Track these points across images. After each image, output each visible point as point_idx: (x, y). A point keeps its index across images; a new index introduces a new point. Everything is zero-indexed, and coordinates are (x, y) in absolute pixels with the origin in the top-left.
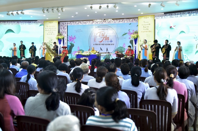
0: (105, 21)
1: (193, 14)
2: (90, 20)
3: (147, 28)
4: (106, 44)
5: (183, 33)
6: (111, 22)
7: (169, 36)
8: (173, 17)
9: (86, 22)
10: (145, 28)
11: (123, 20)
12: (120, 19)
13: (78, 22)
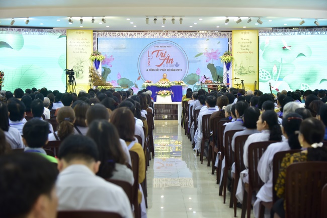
0: (167, 34)
1: (316, 33)
2: (141, 31)
3: (247, 48)
4: (168, 70)
5: (302, 57)
6: (177, 35)
7: (282, 60)
8: (287, 35)
9: (133, 33)
10: (243, 48)
11: (196, 34)
12: (191, 32)
13: (117, 33)
